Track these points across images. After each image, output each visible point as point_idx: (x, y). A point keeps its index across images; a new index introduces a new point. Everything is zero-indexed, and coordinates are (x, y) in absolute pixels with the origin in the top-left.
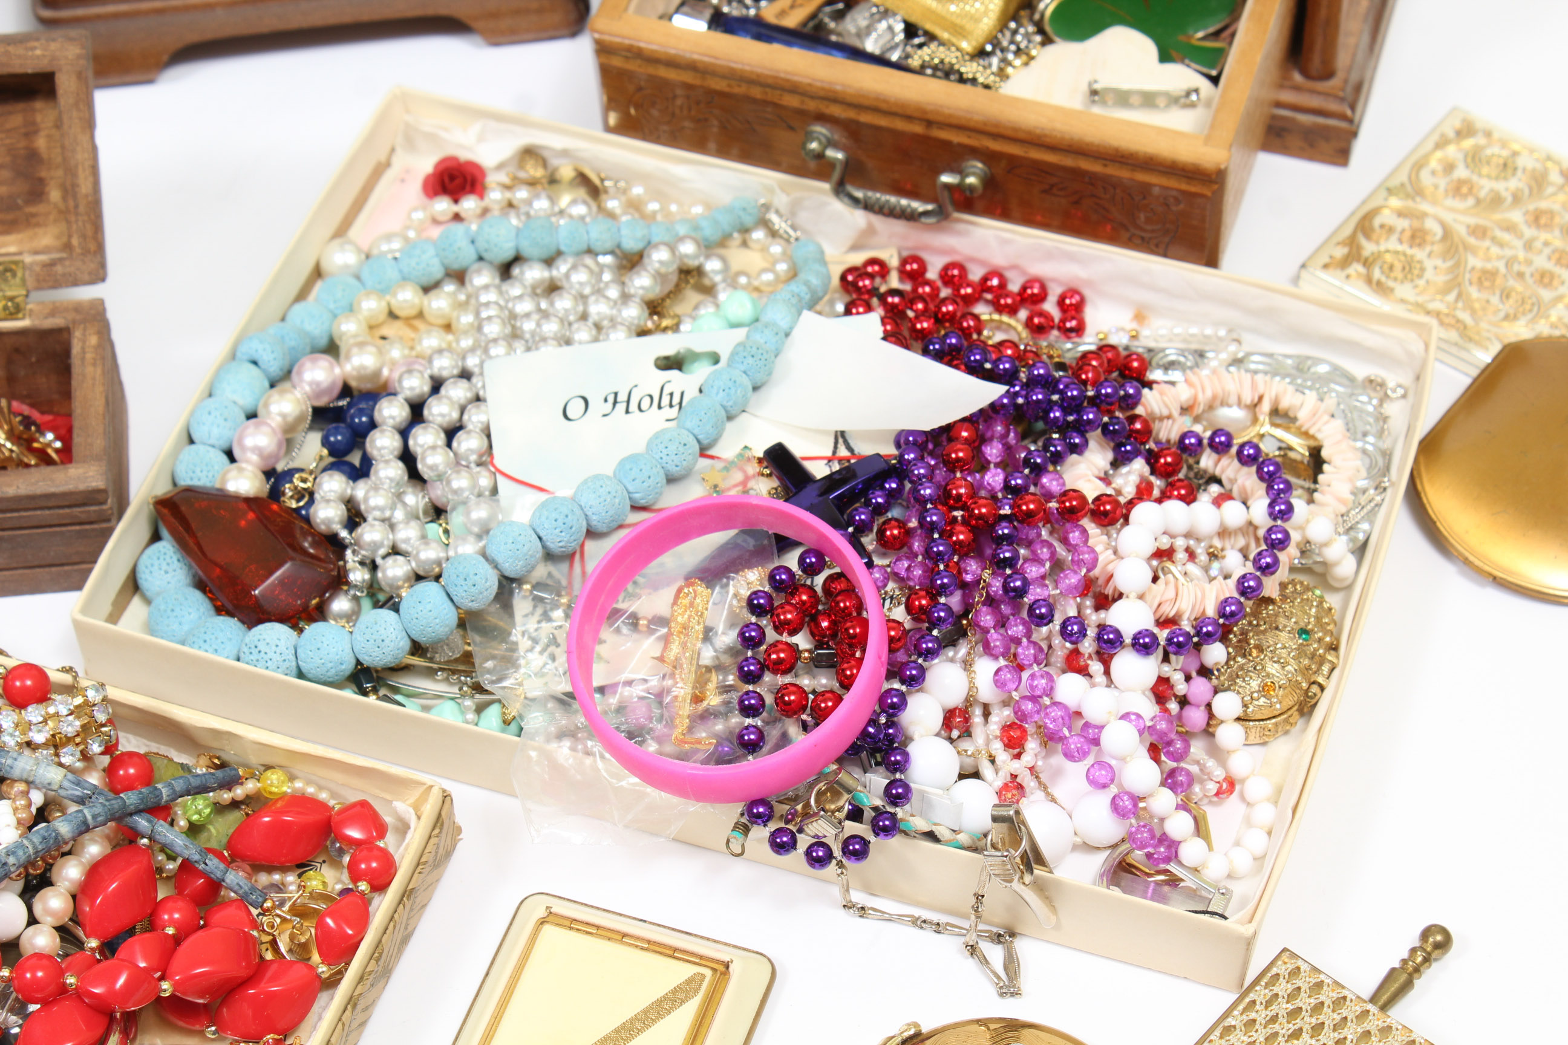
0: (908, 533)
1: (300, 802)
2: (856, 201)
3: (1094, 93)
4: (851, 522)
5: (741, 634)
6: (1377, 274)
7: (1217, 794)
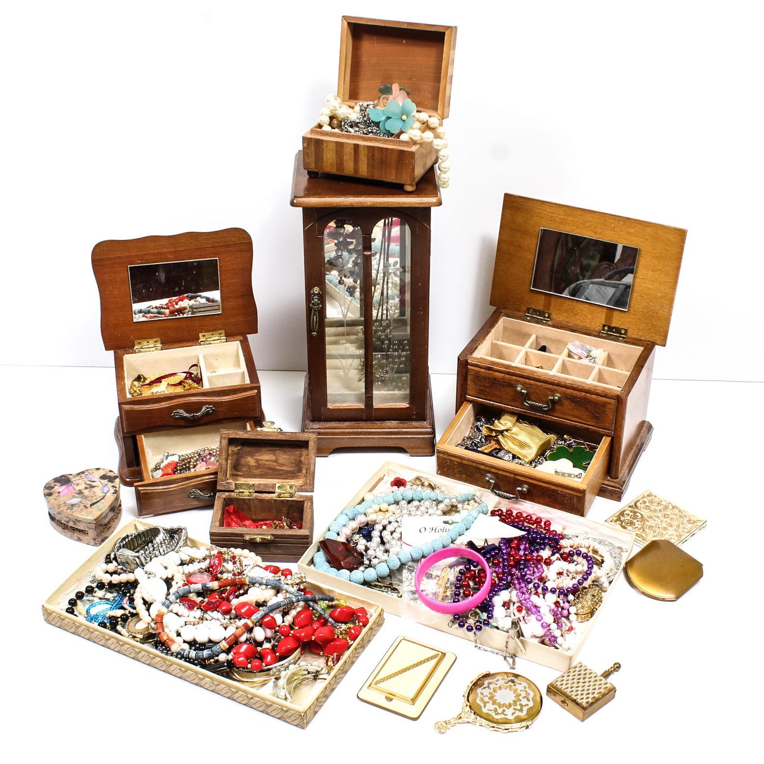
0: (499, 562)
1: (347, 607)
2: (496, 493)
3: (556, 472)
4: (486, 557)
5: (457, 578)
6: (623, 524)
7: (568, 630)
